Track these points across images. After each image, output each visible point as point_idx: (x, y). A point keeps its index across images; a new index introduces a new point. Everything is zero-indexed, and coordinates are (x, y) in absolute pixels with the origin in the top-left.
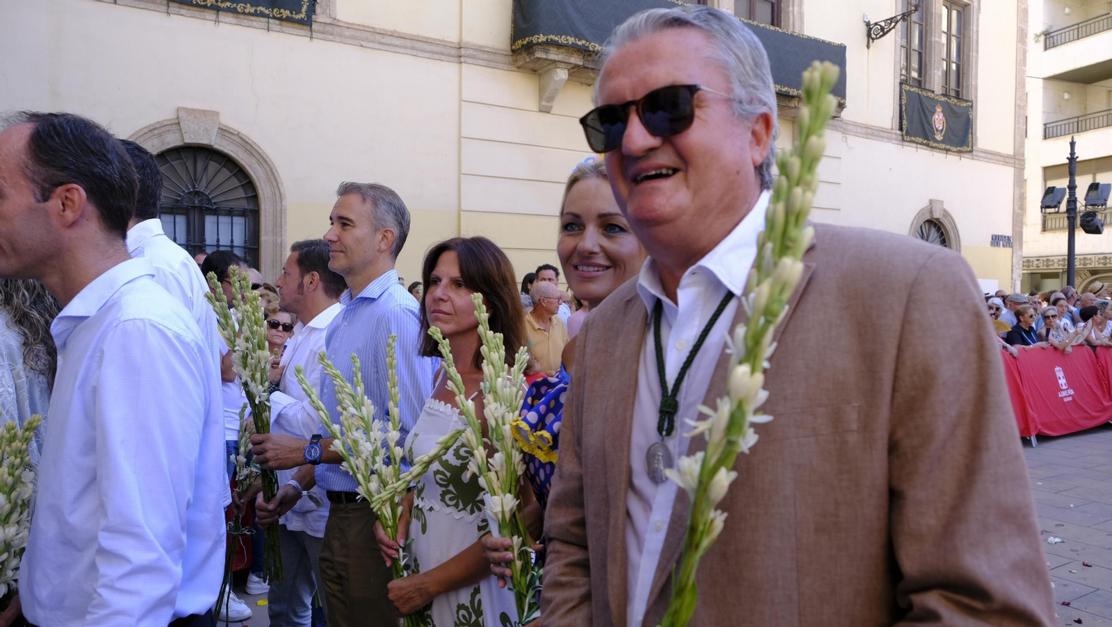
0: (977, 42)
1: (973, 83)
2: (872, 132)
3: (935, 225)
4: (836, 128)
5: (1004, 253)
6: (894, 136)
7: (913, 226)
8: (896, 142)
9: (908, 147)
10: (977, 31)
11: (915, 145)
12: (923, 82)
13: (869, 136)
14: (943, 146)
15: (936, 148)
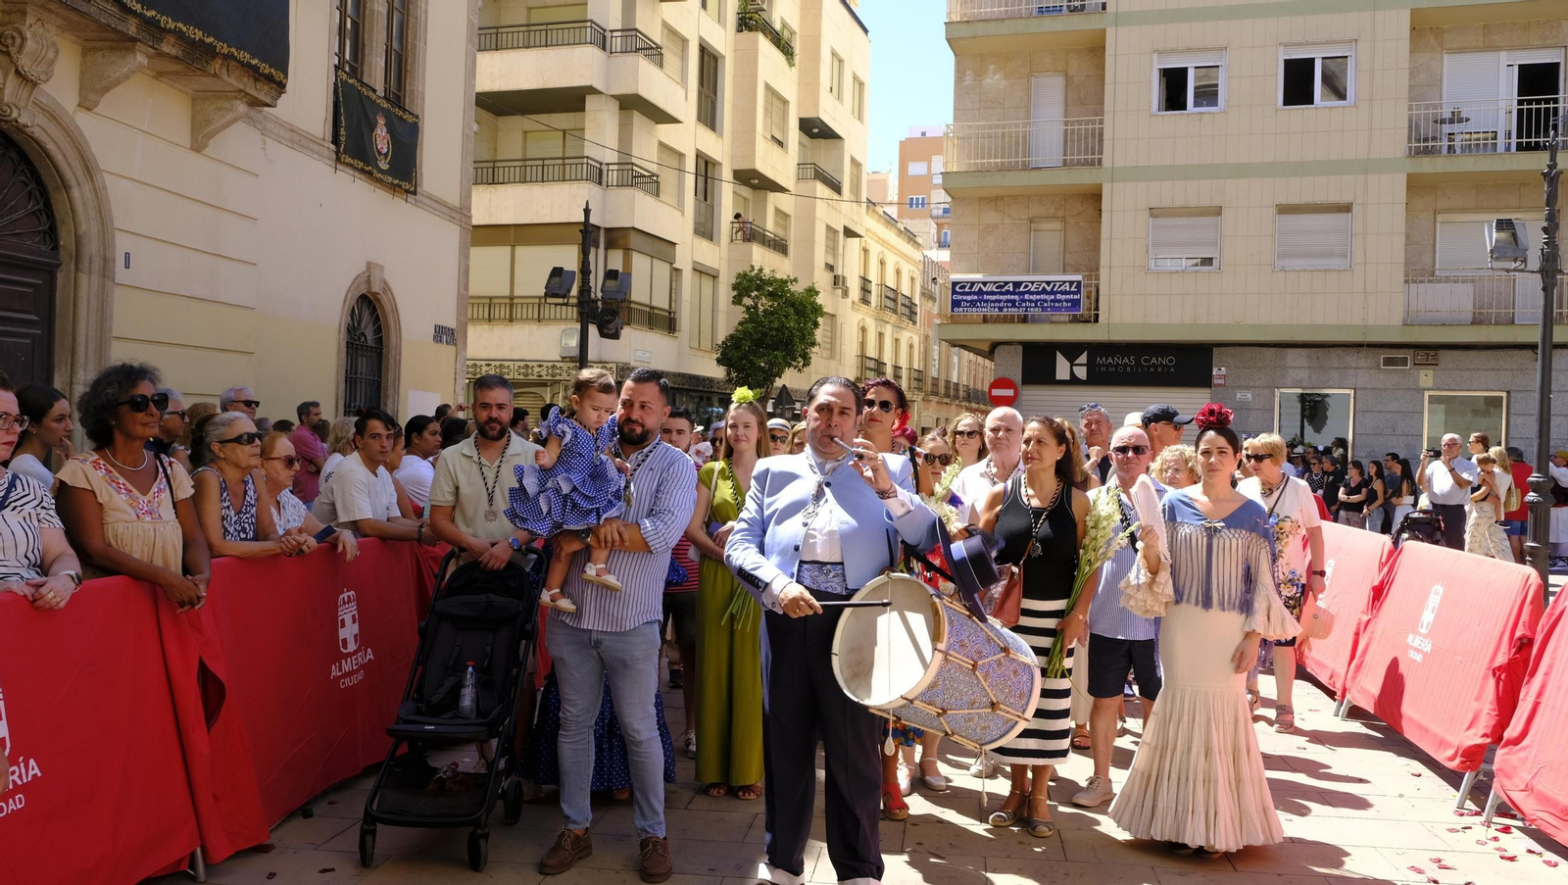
0: (426, 26)
1: (420, 89)
2: (297, 139)
3: (370, 302)
4: (252, 121)
5: (446, 351)
6: (326, 152)
7: (347, 303)
8: (328, 162)
9: (343, 174)
10: (426, 12)
11: (351, 172)
12: (359, 70)
13: (295, 146)
14: (387, 179)
15: (379, 181)
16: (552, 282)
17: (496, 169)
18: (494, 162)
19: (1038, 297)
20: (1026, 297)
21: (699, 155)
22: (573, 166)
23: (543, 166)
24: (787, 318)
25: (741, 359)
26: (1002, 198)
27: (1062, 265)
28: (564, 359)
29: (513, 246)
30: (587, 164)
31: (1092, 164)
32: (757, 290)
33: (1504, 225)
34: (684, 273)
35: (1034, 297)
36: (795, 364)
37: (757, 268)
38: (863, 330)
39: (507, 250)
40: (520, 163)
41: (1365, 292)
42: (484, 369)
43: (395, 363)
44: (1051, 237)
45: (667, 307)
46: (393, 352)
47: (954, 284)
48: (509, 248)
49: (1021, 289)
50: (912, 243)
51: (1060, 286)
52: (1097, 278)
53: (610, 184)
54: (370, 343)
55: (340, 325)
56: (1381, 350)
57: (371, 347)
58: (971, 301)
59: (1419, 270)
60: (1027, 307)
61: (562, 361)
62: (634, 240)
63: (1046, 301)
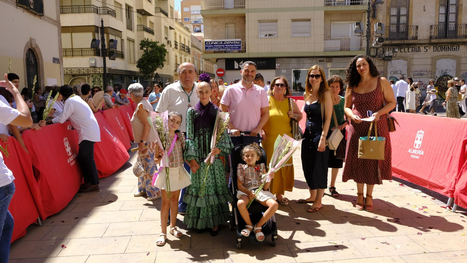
3: (32, 51)
5: (58, 65)
6: (13, 2)
7: (25, 51)
8: (15, 6)
9: (19, 10)
11: (22, 9)
14: (34, 12)
15: (31, 12)
16: (93, 43)
17: (63, 9)
18: (63, 6)
19: (229, 46)
20: (226, 45)
21: (126, 5)
22: (89, 8)
23: (79, 8)
24: (157, 53)
25: (144, 65)
26: (218, 17)
27: (235, 37)
28: (91, 67)
29: (71, 33)
30: (93, 7)
31: (242, 7)
32: (147, 45)
33: (358, 24)
34: (124, 40)
35: (228, 46)
36: (159, 66)
37: (146, 39)
38: (176, 56)
39: (70, 34)
40: (70, 7)
41: (314, 43)
42: (66, 71)
43: (42, 70)
44: (231, 29)
45: (121, 51)
46: (41, 66)
47: (206, 42)
48: (70, 33)
49: (224, 43)
50: (188, 31)
51: (235, 42)
52: (245, 40)
53: (101, 13)
54: (33, 64)
55: (24, 58)
56: (318, 58)
57: (34, 65)
58: (211, 47)
59: (327, 37)
60: (226, 49)
61: (90, 68)
62: (109, 30)
63: (231, 47)
